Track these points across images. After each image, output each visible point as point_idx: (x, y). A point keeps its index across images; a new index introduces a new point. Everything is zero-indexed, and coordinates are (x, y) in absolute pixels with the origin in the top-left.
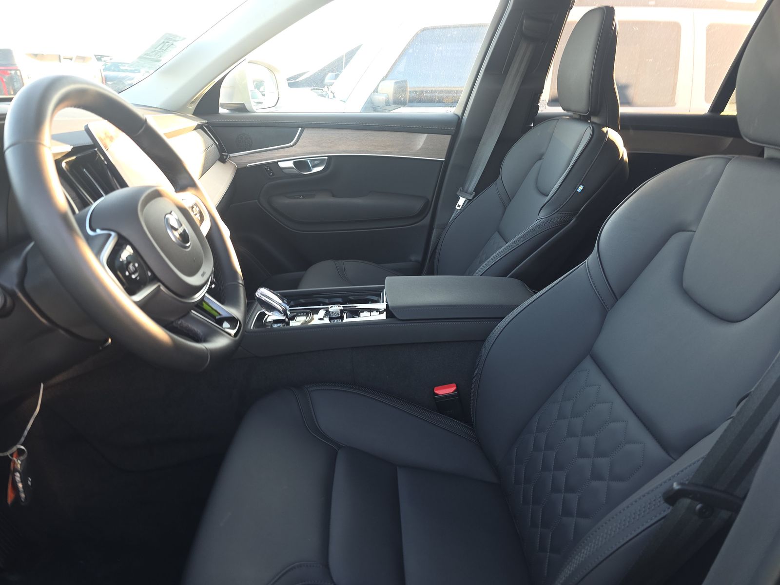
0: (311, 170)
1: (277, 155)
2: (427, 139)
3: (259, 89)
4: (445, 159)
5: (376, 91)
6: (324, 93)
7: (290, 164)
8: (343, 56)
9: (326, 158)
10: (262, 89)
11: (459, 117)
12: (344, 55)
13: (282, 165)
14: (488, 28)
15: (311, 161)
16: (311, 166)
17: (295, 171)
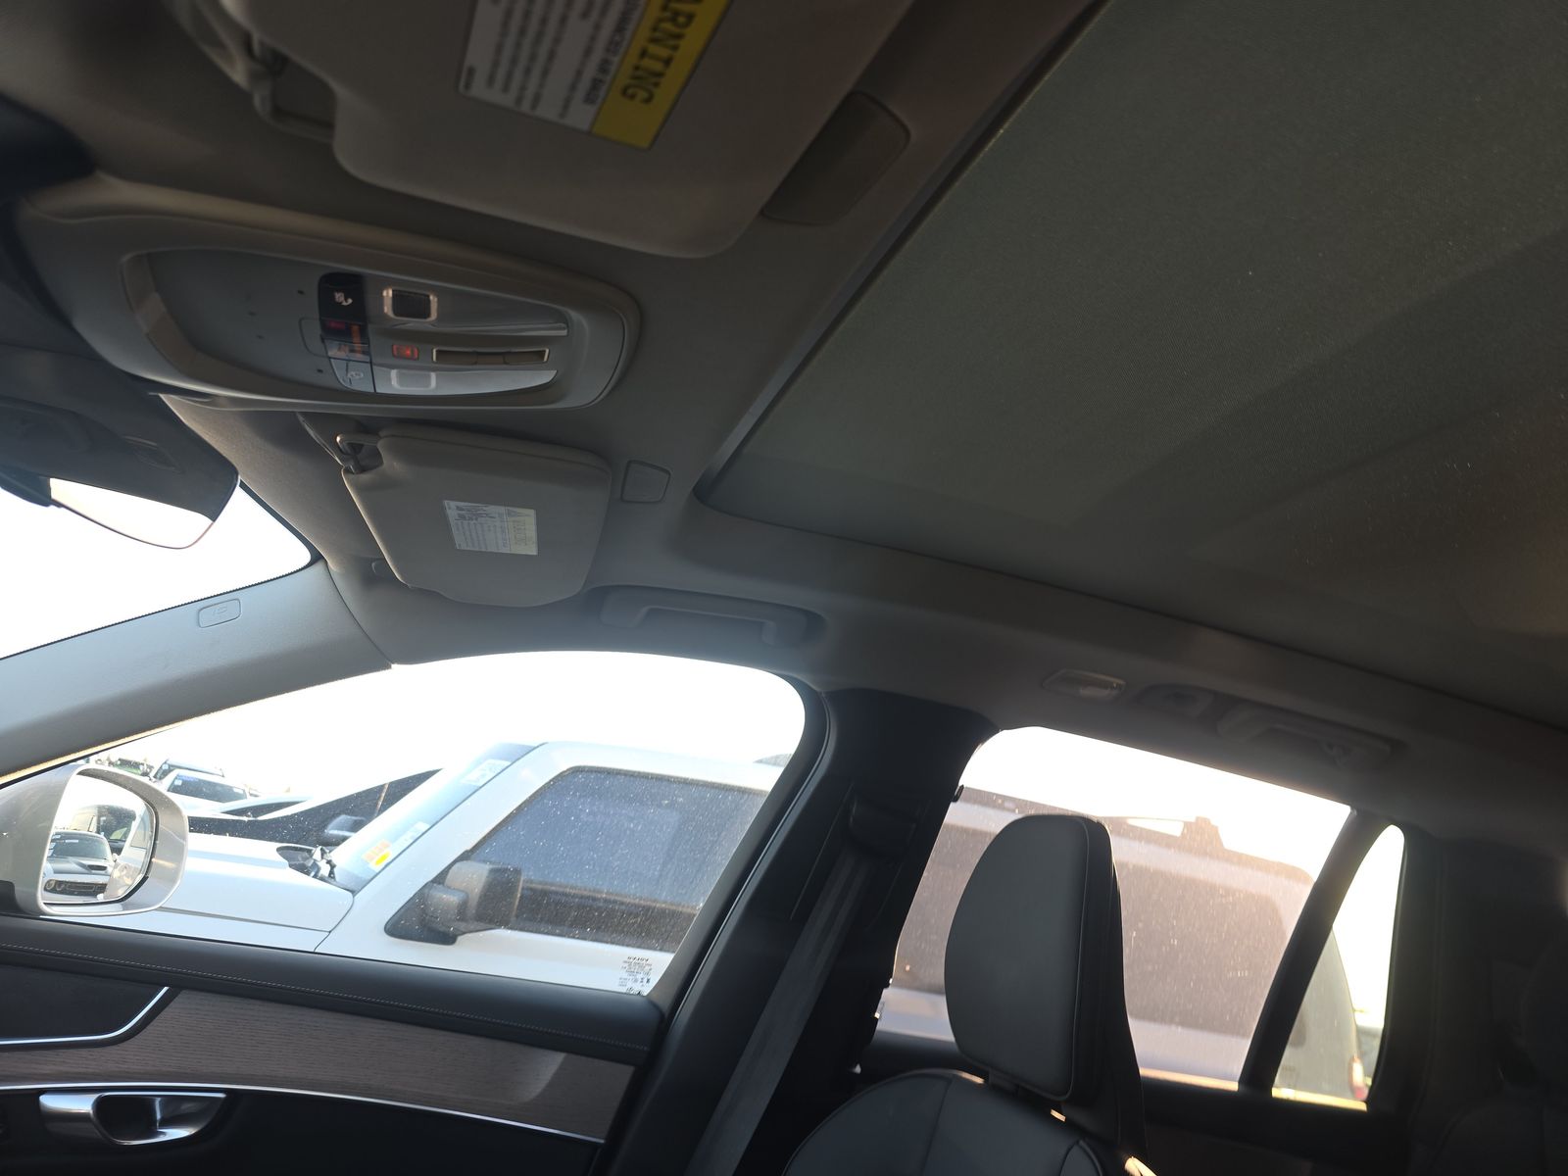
0: (156, 1134)
1: (48, 1069)
2: (562, 1068)
3: (107, 836)
4: (606, 1139)
5: (440, 879)
6: (310, 863)
7: (83, 1105)
8: (383, 786)
9: (221, 1095)
10: (118, 835)
11: (662, 1015)
12: (387, 786)
13: (50, 1102)
14: (761, 802)
15: (167, 1100)
16: (159, 1116)
17: (96, 1132)
